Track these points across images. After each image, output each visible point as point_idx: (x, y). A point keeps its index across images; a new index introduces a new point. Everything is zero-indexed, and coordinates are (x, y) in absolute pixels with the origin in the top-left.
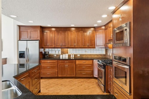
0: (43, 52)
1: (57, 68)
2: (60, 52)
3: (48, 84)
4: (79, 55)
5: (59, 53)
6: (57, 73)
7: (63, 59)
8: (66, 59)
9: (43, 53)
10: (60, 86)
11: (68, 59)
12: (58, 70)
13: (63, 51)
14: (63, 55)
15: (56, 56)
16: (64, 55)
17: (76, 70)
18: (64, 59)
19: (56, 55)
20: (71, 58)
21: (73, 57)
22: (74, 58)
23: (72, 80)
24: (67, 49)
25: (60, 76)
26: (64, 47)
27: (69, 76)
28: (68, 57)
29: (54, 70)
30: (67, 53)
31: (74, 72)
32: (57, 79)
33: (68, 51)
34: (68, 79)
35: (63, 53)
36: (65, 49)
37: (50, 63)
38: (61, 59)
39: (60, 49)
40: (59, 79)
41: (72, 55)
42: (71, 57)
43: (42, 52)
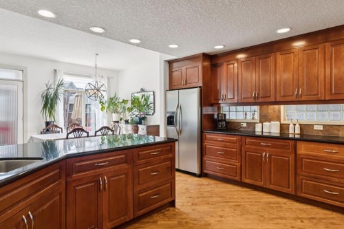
0: (216, 114)
1: (239, 157)
2: (257, 116)
3: (205, 194)
4: (321, 128)
5: (253, 119)
6: (238, 171)
7: (264, 134)
8: (273, 135)
9: (216, 117)
10: (230, 207)
11: (278, 135)
12: (243, 164)
13: (265, 112)
14: (264, 123)
15: (245, 125)
16: (266, 124)
17: (296, 174)
18: (260, 134)
19: (247, 123)
20: (291, 136)
21: (298, 131)
22: (301, 134)
23: (278, 203)
24: (276, 107)
25: (247, 181)
26: (265, 100)
27: (271, 187)
28: (279, 132)
29: (233, 162)
30: (278, 119)
31: (292, 180)
32: (240, 188)
33: (279, 112)
34: (272, 196)
35: (264, 118)
36: (272, 107)
37: (223, 141)
38: (257, 134)
39: (256, 108)
40: (245, 189)
41: (291, 126)
42: (291, 131)
43: (213, 115)
